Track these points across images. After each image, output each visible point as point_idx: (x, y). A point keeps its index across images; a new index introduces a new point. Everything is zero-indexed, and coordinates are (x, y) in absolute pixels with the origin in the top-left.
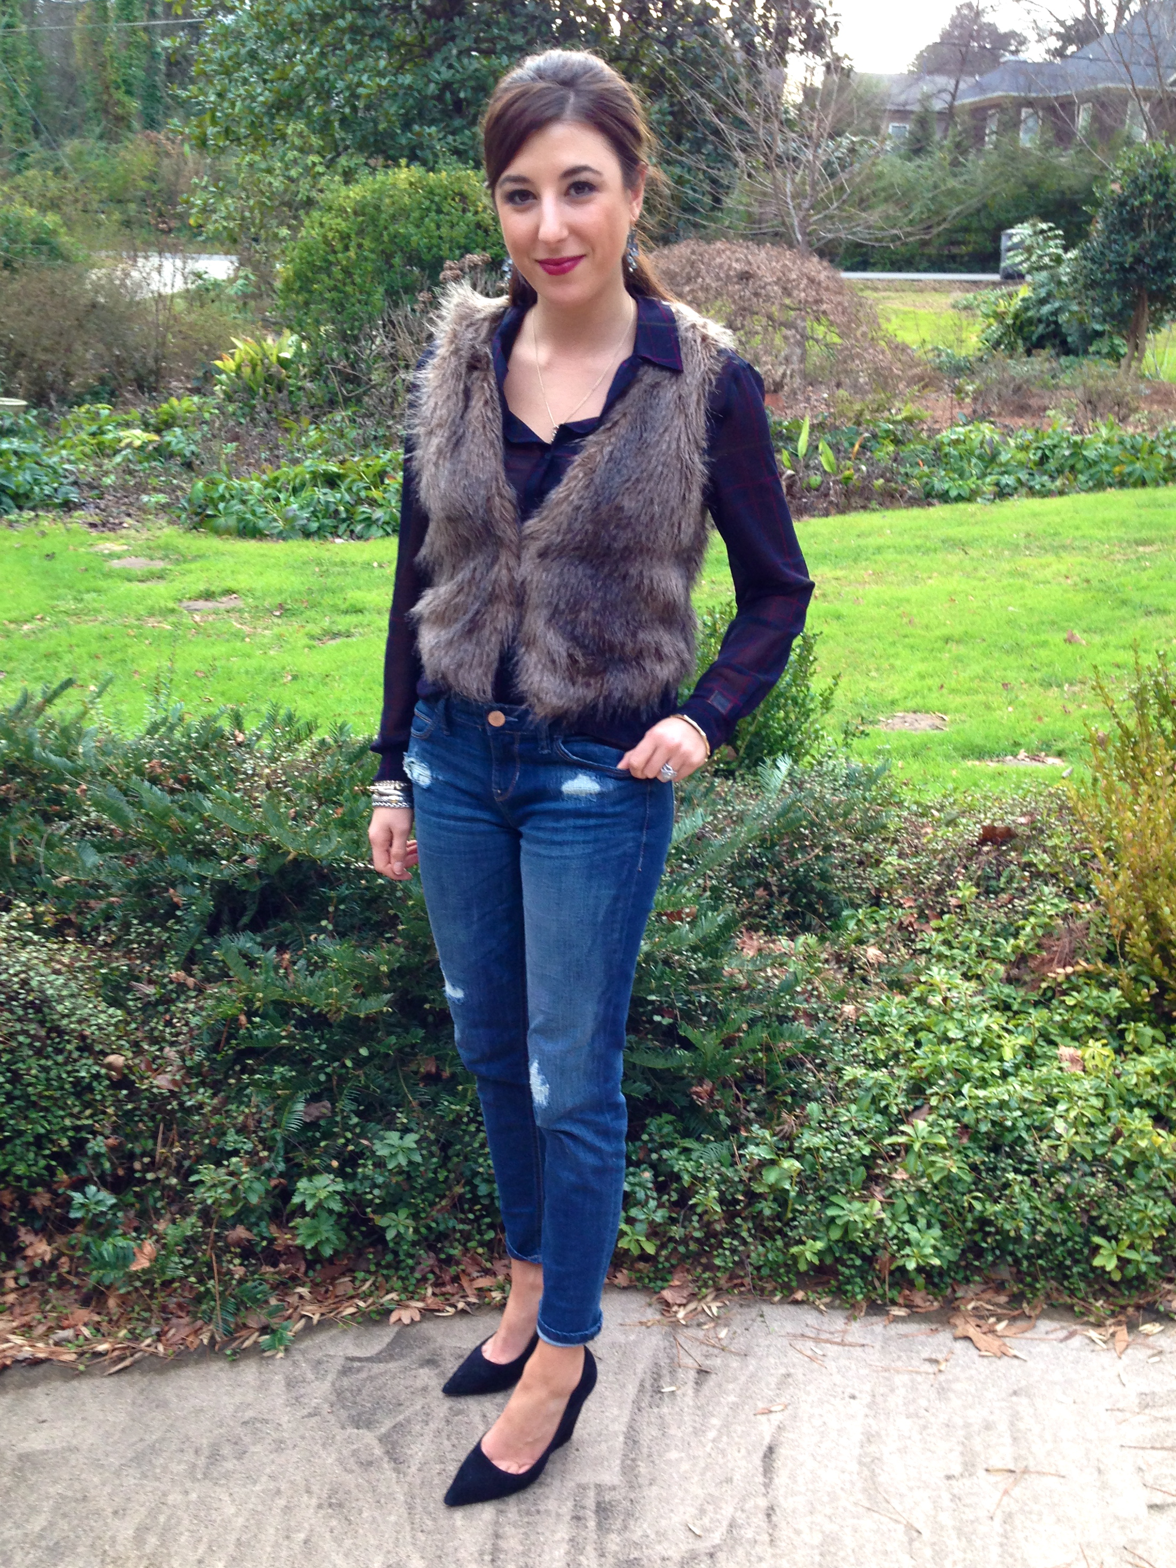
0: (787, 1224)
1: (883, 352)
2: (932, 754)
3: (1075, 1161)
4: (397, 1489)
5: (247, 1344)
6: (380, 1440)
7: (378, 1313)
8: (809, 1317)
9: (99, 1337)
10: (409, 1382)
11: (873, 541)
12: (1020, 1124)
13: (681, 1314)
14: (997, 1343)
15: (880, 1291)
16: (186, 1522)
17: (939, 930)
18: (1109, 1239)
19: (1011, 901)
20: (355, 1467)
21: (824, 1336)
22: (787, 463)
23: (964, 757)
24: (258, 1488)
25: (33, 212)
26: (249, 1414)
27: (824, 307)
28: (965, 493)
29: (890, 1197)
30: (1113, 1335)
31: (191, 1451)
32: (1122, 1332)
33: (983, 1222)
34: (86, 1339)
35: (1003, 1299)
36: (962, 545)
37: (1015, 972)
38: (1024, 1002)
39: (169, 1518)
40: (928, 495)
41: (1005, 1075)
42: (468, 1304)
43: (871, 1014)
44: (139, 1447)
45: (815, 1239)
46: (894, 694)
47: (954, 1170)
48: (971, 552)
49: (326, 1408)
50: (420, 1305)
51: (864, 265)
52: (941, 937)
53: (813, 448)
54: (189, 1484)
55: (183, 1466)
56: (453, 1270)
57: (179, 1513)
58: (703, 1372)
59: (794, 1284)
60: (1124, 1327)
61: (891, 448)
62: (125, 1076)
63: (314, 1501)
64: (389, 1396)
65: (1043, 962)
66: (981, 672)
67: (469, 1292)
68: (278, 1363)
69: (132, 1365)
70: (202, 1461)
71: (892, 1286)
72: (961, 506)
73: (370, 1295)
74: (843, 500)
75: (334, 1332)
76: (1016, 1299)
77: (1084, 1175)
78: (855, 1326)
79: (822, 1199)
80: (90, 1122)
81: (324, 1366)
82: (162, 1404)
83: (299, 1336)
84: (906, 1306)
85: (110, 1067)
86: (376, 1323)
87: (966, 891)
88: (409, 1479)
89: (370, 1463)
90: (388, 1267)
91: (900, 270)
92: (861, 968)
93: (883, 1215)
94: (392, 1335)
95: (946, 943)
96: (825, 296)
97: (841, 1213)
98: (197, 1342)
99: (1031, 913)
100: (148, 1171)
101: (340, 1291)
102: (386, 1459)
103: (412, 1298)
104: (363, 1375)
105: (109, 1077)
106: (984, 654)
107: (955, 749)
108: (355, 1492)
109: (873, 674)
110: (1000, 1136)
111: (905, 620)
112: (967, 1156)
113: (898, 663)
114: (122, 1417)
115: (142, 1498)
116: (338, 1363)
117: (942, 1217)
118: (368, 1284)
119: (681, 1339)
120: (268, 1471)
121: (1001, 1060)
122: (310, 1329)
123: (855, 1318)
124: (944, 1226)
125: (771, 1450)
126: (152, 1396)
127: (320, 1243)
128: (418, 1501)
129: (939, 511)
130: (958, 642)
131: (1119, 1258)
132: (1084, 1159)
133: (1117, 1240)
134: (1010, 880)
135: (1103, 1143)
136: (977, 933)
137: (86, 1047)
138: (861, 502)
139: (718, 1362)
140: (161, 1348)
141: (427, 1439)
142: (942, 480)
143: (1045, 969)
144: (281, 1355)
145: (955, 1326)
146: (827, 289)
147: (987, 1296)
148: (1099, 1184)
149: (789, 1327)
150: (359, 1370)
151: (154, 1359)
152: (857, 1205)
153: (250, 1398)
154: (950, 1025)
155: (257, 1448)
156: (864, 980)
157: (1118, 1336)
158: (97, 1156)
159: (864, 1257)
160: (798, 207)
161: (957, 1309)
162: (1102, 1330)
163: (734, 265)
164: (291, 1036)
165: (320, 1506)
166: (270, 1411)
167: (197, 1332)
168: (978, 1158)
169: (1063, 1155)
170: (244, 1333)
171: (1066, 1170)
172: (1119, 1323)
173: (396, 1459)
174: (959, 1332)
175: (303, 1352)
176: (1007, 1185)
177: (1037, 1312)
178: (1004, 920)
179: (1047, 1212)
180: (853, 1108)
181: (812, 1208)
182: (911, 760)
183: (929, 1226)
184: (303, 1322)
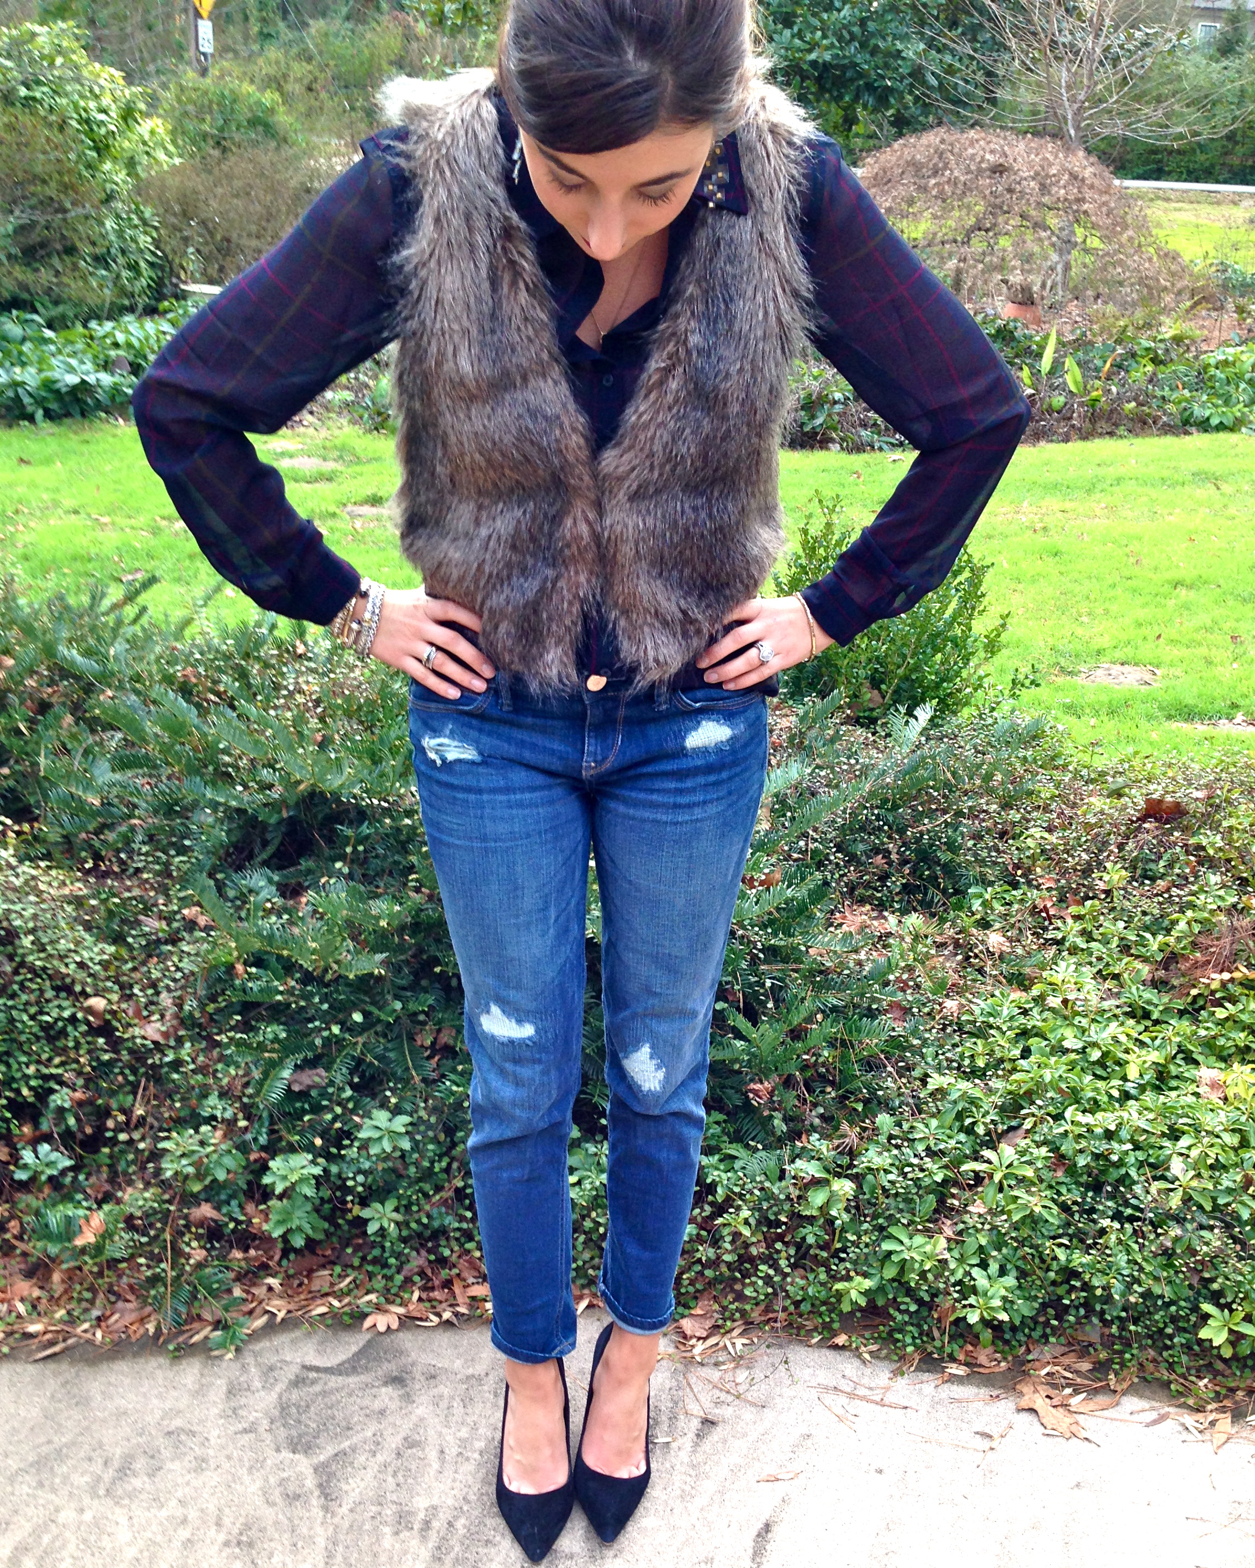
0: (835, 1254)
1: (1150, 260)
2: (1132, 712)
3: (1189, 1209)
4: (319, 1530)
5: (196, 1338)
6: (316, 1470)
7: (352, 1316)
8: (848, 1366)
9: (35, 1315)
10: (366, 1402)
11: (1111, 473)
12: (1131, 1159)
13: (700, 1347)
14: (1068, 1420)
15: (938, 1343)
16: (71, 1547)
17: (1077, 918)
18: (1221, 1307)
19: (1168, 890)
20: (279, 1500)
21: (861, 1391)
22: (1027, 381)
23: (1169, 717)
24: (164, 1513)
25: (252, 89)
26: (178, 1423)
27: (1085, 206)
28: (1228, 421)
29: (960, 1233)
30: (1213, 1423)
31: (100, 1461)
32: (1225, 1423)
33: (1070, 1273)
34: (19, 1316)
35: (1085, 1366)
36: (1216, 480)
37: (1161, 973)
38: (1167, 1010)
39: (56, 1538)
40: (1186, 422)
41: (1126, 1096)
42: (456, 1314)
43: (977, 1011)
44: (45, 1450)
45: (865, 1275)
46: (1105, 642)
47: (1037, 1209)
48: (1225, 488)
49: (265, 1424)
50: (401, 1310)
51: (1158, 174)
52: (1078, 927)
53: (1057, 365)
54: (87, 1500)
55: (87, 1478)
56: (445, 1273)
57: (67, 1534)
58: (708, 1423)
59: (836, 1326)
60: (1228, 1415)
61: (1150, 368)
62: (108, 1022)
63: (222, 1537)
64: (339, 1415)
65: (1196, 965)
66: (1209, 623)
67: (460, 1299)
68: (224, 1365)
69: (63, 1352)
70: (108, 1475)
71: (952, 1338)
72: (1222, 436)
73: (348, 1294)
74: (1087, 425)
75: (297, 1333)
76: (1101, 1368)
77: (1202, 1227)
78: (902, 1383)
79: (881, 1229)
80: (60, 1071)
81: (276, 1374)
82: (83, 1402)
83: (255, 1336)
84: (967, 1364)
85: (90, 1010)
86: (348, 1327)
87: (1115, 875)
88: (336, 1520)
89: (297, 1497)
90: (375, 1261)
91: (1197, 180)
92: (976, 956)
93: (947, 1255)
94: (361, 1344)
95: (1083, 933)
96: (1088, 194)
97: (898, 1248)
98: (142, 1331)
99: (1192, 906)
100: (122, 1131)
101: (315, 1286)
102: (317, 1493)
103: (393, 1302)
104: (317, 1388)
105: (88, 1023)
106: (1216, 602)
107: (1161, 708)
108: (271, 1530)
109: (1085, 619)
110: (1103, 1172)
111: (1132, 560)
112: (1059, 1193)
113: (1114, 608)
114: (35, 1412)
115: (30, 1511)
116: (291, 1372)
117: (1019, 1263)
118: (348, 1280)
119: (693, 1380)
120: (179, 1494)
121: (1125, 1079)
122: (272, 1327)
123: (902, 1374)
124: (1022, 1274)
125: (767, 1528)
126: (75, 1390)
127: (289, 1231)
128: (340, 1549)
129: (1197, 440)
130: (1190, 587)
131: (1231, 1331)
132: (1200, 1207)
133: (1231, 1311)
134: (1170, 865)
135: (1229, 1191)
136: (1121, 924)
137: (65, 988)
138: (1107, 427)
139: (727, 1412)
140: (99, 1334)
141: (370, 1473)
142: (1203, 405)
143: (1198, 972)
144: (230, 1356)
145: (1021, 1394)
146: (1092, 187)
147: (1066, 1360)
148: (1215, 1239)
149: (824, 1377)
150: (314, 1382)
151: (90, 1349)
152: (919, 1240)
153: (182, 1405)
154: (1069, 1033)
155: (176, 1466)
156: (981, 971)
157: (1219, 1426)
158: (61, 1111)
159: (920, 1302)
160: (1072, 100)
161: (1025, 1373)
162: (1200, 1416)
163: (988, 156)
164: (290, 992)
165: (227, 1544)
166: (201, 1422)
167: (142, 1321)
168: (1071, 1195)
169: (1175, 1201)
170: (196, 1325)
171: (1180, 1220)
172: (1223, 1410)
173: (327, 1493)
174: (1024, 1403)
175: (256, 1355)
176: (1103, 1232)
177: (1125, 1385)
178: (1156, 911)
179: (1148, 1268)
180: (934, 1123)
181: (865, 1239)
182: (1106, 719)
183: (1003, 1272)
184: (265, 1318)
